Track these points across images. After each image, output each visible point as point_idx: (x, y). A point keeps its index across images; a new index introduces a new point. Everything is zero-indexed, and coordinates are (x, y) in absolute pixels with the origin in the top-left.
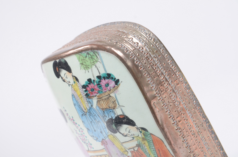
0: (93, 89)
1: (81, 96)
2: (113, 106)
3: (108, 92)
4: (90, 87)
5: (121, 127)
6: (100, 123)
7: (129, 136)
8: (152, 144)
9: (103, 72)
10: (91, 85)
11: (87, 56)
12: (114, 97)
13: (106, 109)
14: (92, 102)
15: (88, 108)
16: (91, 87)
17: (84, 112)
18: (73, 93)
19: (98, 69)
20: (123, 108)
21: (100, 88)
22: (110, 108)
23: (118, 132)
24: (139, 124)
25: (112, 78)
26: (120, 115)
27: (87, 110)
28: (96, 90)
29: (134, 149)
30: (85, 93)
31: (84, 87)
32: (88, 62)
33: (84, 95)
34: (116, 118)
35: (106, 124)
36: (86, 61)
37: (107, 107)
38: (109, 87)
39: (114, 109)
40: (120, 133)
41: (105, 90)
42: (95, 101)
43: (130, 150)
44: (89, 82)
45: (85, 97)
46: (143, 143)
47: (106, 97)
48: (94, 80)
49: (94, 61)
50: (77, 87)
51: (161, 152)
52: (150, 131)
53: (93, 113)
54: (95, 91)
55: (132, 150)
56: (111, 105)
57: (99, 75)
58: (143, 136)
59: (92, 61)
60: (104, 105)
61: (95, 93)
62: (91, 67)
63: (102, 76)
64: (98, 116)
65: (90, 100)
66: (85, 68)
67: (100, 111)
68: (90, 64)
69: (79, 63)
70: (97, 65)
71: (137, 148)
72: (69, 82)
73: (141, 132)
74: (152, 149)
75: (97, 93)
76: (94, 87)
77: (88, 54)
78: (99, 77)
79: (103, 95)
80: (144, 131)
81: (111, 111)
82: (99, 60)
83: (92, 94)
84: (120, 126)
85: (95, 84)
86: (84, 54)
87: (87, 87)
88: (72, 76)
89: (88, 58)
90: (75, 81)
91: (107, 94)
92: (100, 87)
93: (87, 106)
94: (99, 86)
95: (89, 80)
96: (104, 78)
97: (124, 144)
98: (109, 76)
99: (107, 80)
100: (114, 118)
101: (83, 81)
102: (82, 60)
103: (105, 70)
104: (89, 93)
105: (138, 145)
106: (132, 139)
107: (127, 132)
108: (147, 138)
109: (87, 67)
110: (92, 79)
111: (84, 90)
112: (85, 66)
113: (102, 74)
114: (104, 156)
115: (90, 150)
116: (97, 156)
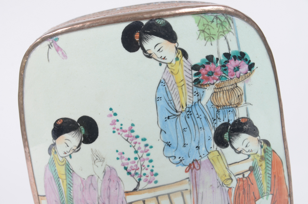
0: (213, 73)
1: (182, 83)
2: (236, 103)
3: (235, 80)
4: (208, 69)
5: (237, 138)
6: (202, 132)
7: (244, 152)
8: (270, 166)
9: (234, 49)
10: (211, 65)
11: (215, 20)
12: (242, 88)
13: (224, 106)
14: (202, 93)
15: (189, 104)
16: (210, 68)
17: (177, 112)
18: (165, 77)
19: (228, 43)
20: (249, 106)
21: (225, 72)
22: (231, 105)
23: (230, 147)
24: (263, 135)
25: (246, 60)
26: (243, 118)
27: (185, 107)
28: (217, 74)
29: (243, 176)
30: (194, 78)
31: (195, 67)
32: (214, 29)
33: (191, 81)
34: (235, 121)
35: (213, 132)
36: (210, 27)
37: (227, 102)
38: (238, 73)
39: (237, 107)
40: (233, 147)
41: (232, 75)
42: (208, 92)
43: (237, 177)
44: (207, 61)
45: (191, 84)
46: (259, 164)
47: (231, 87)
48: (217, 59)
49: (225, 29)
50: (180, 67)
51: (276, 180)
52: (273, 146)
53: (195, 113)
54: (214, 76)
55: (241, 176)
56: (234, 101)
57: (227, 52)
58: (263, 154)
59: (221, 30)
60: (222, 100)
61: (213, 79)
62: (218, 38)
63: (232, 54)
64: (205, 118)
65: (200, 91)
66: (207, 39)
67: (211, 110)
68: (217, 34)
69: (197, 28)
70: (228, 37)
71: (249, 172)
72: (164, 58)
73: (262, 147)
74: (268, 175)
75: (217, 80)
76: (215, 69)
77: (217, 18)
78: (227, 55)
79: (227, 84)
80: (265, 146)
81: (231, 110)
82: (233, 31)
83: (208, 79)
84: (237, 135)
85: (219, 64)
86: (210, 17)
87: (202, 68)
88: (176, 48)
89: (215, 23)
90: (179, 56)
91: (232, 82)
92: (225, 70)
93: (188, 100)
94: (224, 68)
95: (210, 58)
96: (235, 58)
97: (231, 168)
98: (242, 56)
99: (238, 62)
100: (231, 122)
101: (196, 58)
102: (204, 25)
103: (239, 47)
104: (202, 79)
105: (252, 169)
106: (247, 157)
107: (244, 147)
108: (267, 157)
109: (210, 37)
110: (216, 56)
111: (194, 72)
112: (207, 35)
113: (233, 52)
114: (180, 193)
115: (140, 188)
116: (157, 197)
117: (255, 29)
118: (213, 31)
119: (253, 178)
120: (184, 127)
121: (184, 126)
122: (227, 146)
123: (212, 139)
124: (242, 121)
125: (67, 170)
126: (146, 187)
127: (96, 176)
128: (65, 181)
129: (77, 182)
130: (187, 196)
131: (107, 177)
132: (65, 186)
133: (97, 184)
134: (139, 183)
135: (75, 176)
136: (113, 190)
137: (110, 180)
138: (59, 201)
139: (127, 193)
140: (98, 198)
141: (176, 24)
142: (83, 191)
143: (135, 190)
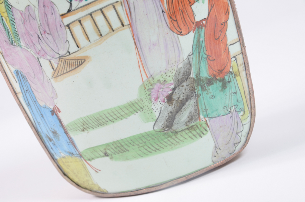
114: (111, 7)
115: (73, 8)
116: (91, 14)
125: (7, 7)
126: (79, 6)
127: (31, 5)
128: (7, 18)
129: (17, 16)
130: (119, 8)
131: (42, 5)
132: (9, 24)
133: (35, 13)
134: (71, 4)
135: (14, 10)
136: (49, 16)
137: (44, 6)
138: (7, 40)
139: (62, 15)
140: (39, 27)
142: (25, 23)
143: (69, 11)
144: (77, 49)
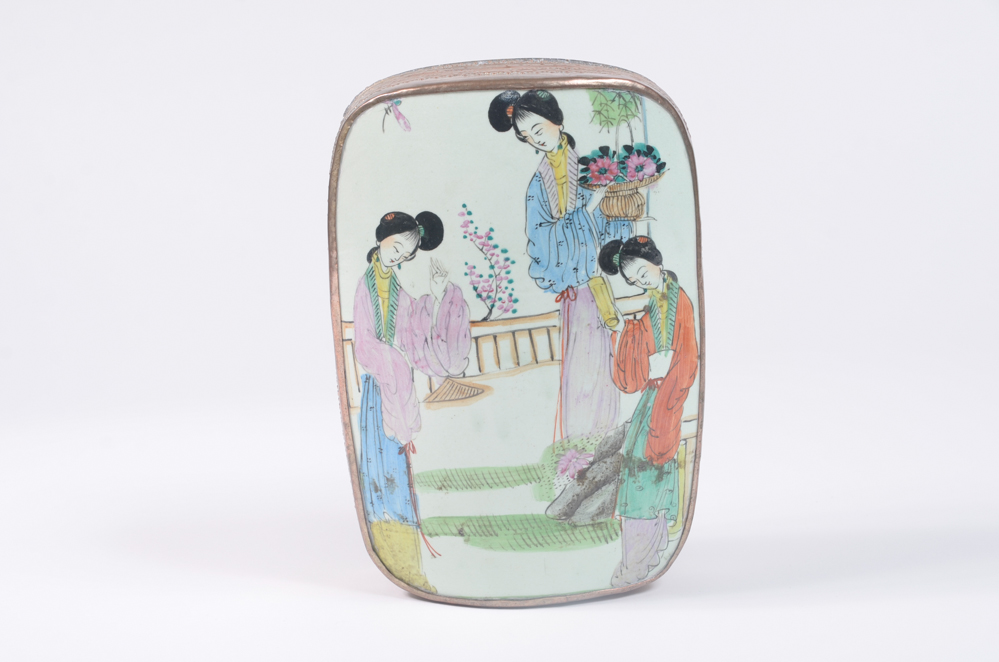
0: (606, 171)
1: (564, 180)
2: (634, 214)
3: (636, 183)
4: (600, 164)
5: (631, 263)
6: (583, 249)
7: (639, 284)
8: (674, 310)
9: (639, 140)
10: (605, 160)
11: (617, 99)
12: (645, 196)
13: (616, 217)
14: (588, 197)
15: (570, 210)
16: (603, 164)
17: (552, 218)
18: (542, 170)
19: (631, 132)
20: (652, 222)
21: (623, 171)
22: (627, 216)
23: (619, 273)
24: (667, 264)
25: (655, 157)
26: (641, 236)
27: (564, 213)
28: (612, 173)
29: (635, 317)
30: (580, 175)
31: (583, 161)
32: (615, 110)
33: (575, 178)
34: (630, 240)
35: (599, 251)
36: (609, 109)
37: (621, 213)
38: (641, 173)
39: (634, 220)
40: (624, 276)
41: (632, 177)
42: (598, 195)
43: (625, 317)
44: (601, 154)
45: (575, 183)
46: (659, 305)
47: (629, 192)
48: (615, 153)
49: (629, 113)
50: (563, 158)
51: (682, 331)
52: (681, 282)
53: (577, 222)
54: (608, 174)
55: (631, 317)
56: (632, 211)
57: (630, 144)
58: (665, 290)
59: (623, 113)
60: (616, 209)
61: (606, 179)
62: (619, 124)
63: (635, 148)
64: (590, 230)
65: (586, 193)
66: (603, 124)
67: (599, 221)
68: (618, 118)
69: (591, 108)
70: (632, 124)
71: (643, 313)
72: (543, 145)
73: (664, 280)
74: (670, 322)
75: (611, 181)
76: (609, 166)
77: (620, 96)
78: (628, 149)
79: (624, 187)
80: (670, 280)
81: (626, 223)
82: (640, 115)
83: (599, 179)
84: (632, 259)
85: (615, 160)
86: (611, 94)
87: (592, 163)
88: (561, 132)
89: (616, 103)
90: (563, 144)
91: (632, 186)
92: (624, 168)
93: (569, 204)
94: (622, 166)
95: (604, 150)
96: (639, 153)
97: (619, 303)
98: (649, 151)
99: (643, 159)
100: (624, 241)
101: (586, 147)
102: (601, 104)
103: (646, 138)
104: (591, 177)
105: (648, 310)
106: (642, 291)
107: (639, 277)
108: (671, 296)
109: (608, 122)
110: (612, 149)
111: (581, 167)
112: (603, 119)
113: (636, 145)
114: (545, 330)
115: (492, 318)
116: (513, 333)
117: (673, 116)
118: (612, 114)
119: (648, 322)
120: (559, 239)
121: (561, 238)
122: (615, 272)
123: (596, 260)
124: (641, 241)
125: (392, 286)
126: (500, 318)
127: (432, 296)
128: (386, 301)
129: (404, 303)
130: (555, 335)
131: (448, 300)
132: (386, 309)
133: (433, 308)
134: (491, 311)
135: (402, 294)
136: (453, 318)
137: (451, 303)
138: (373, 331)
139: (473, 323)
140: (432, 328)
141: (563, 99)
142: (411, 316)
143: (485, 319)
144: (479, 373)
